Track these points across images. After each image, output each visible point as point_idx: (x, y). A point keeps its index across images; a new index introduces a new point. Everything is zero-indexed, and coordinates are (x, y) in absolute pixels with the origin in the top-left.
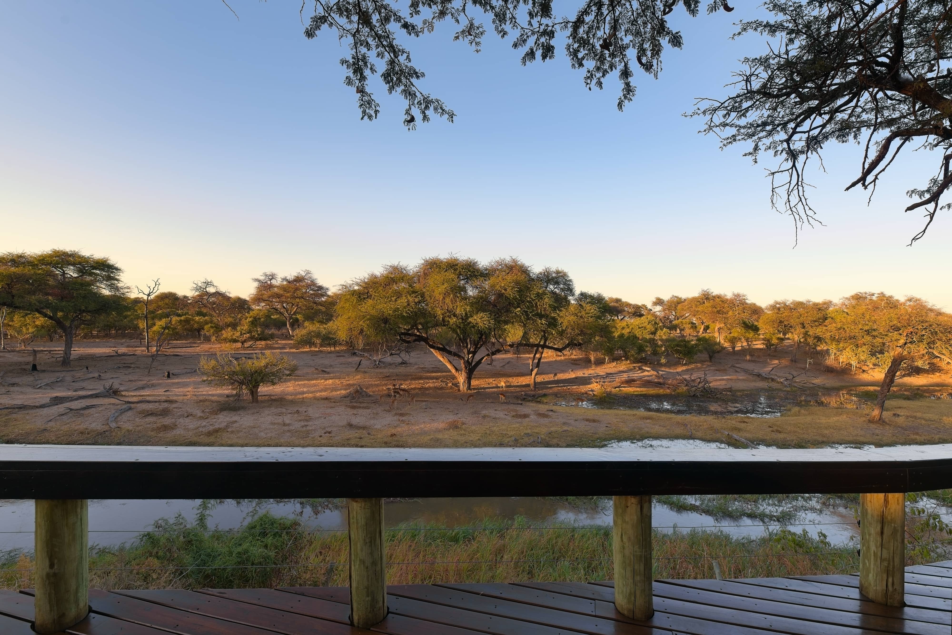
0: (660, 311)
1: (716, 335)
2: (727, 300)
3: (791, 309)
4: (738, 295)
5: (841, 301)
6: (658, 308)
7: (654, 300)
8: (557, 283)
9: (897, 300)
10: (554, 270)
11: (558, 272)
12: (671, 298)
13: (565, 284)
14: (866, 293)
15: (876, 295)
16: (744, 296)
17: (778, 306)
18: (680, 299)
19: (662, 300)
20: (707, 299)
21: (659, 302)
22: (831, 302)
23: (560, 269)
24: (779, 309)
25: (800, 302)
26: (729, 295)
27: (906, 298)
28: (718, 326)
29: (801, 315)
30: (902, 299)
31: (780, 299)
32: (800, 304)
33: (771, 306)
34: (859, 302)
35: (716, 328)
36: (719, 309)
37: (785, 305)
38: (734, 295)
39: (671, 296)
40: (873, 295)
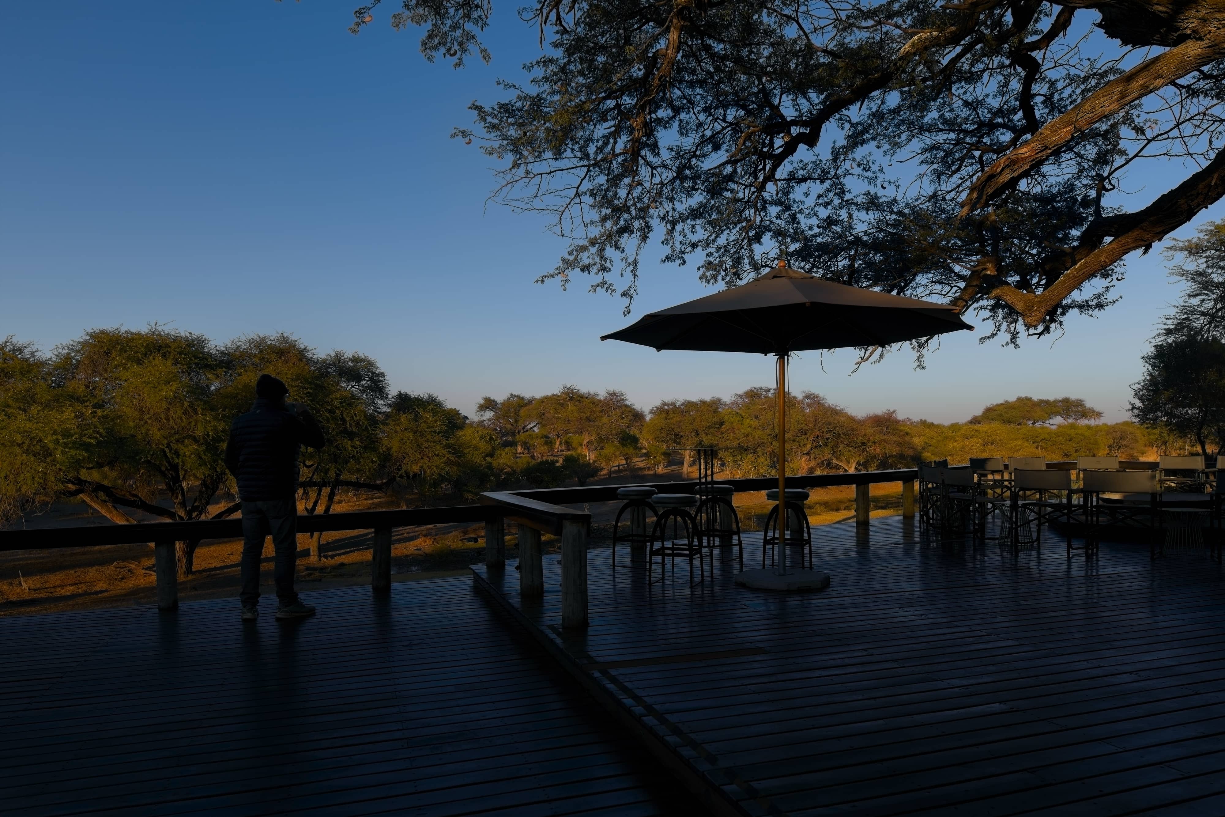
0: (490, 420)
1: (586, 452)
2: (600, 401)
3: (682, 412)
4: (614, 394)
5: (733, 399)
6: (488, 415)
7: (482, 402)
8: (358, 378)
9: (795, 398)
10: (350, 356)
11: (356, 360)
12: (509, 398)
13: (371, 380)
14: (761, 389)
15: (772, 391)
16: (622, 395)
17: (666, 408)
18: (523, 399)
19: (494, 401)
20: (571, 399)
21: (488, 404)
22: (720, 400)
23: (361, 355)
24: (667, 412)
25: (693, 402)
26: (602, 394)
27: (804, 395)
28: (586, 438)
29: (694, 420)
30: (800, 397)
31: (668, 399)
32: (690, 406)
33: (658, 408)
34: (753, 400)
35: (585, 442)
36: (588, 414)
37: (674, 405)
38: (608, 393)
39: (509, 395)
40: (769, 390)
